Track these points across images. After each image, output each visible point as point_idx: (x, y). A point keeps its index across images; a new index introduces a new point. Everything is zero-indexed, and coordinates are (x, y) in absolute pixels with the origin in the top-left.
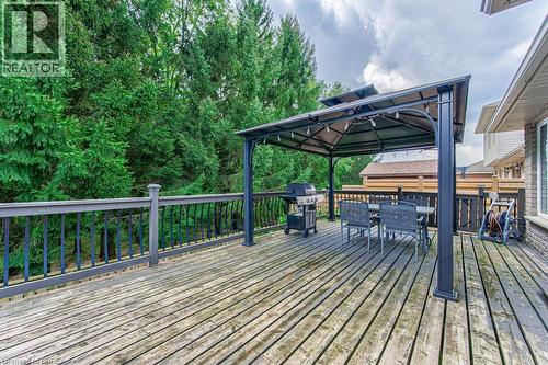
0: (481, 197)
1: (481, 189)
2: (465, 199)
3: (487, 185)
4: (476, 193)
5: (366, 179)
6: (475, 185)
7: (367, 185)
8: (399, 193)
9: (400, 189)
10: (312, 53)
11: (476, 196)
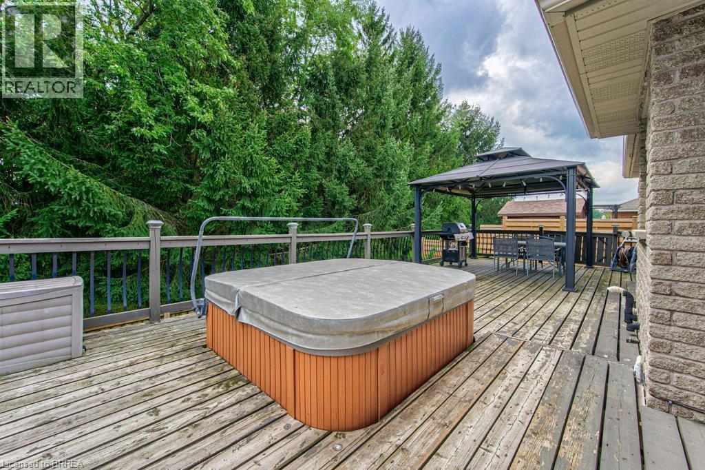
0: (616, 236)
1: (615, 228)
2: (601, 237)
3: (621, 225)
4: (611, 231)
5: (505, 219)
6: (610, 225)
7: (507, 224)
8: (541, 232)
9: (541, 228)
10: (437, 72)
11: (611, 235)
